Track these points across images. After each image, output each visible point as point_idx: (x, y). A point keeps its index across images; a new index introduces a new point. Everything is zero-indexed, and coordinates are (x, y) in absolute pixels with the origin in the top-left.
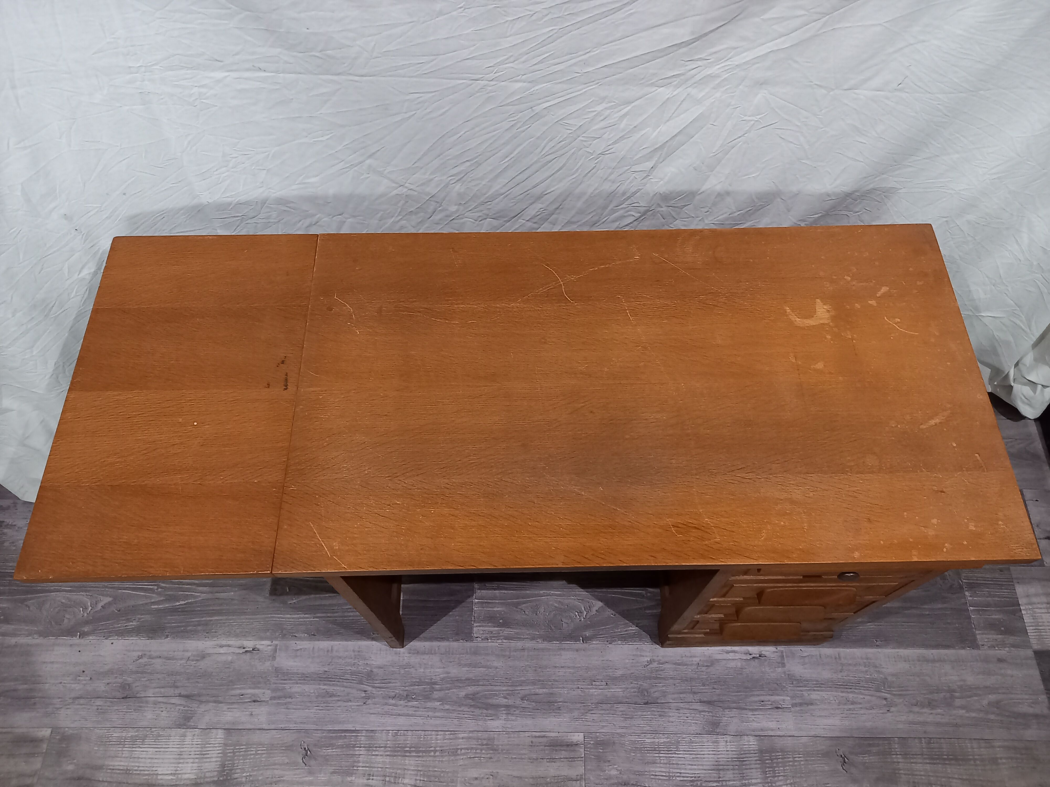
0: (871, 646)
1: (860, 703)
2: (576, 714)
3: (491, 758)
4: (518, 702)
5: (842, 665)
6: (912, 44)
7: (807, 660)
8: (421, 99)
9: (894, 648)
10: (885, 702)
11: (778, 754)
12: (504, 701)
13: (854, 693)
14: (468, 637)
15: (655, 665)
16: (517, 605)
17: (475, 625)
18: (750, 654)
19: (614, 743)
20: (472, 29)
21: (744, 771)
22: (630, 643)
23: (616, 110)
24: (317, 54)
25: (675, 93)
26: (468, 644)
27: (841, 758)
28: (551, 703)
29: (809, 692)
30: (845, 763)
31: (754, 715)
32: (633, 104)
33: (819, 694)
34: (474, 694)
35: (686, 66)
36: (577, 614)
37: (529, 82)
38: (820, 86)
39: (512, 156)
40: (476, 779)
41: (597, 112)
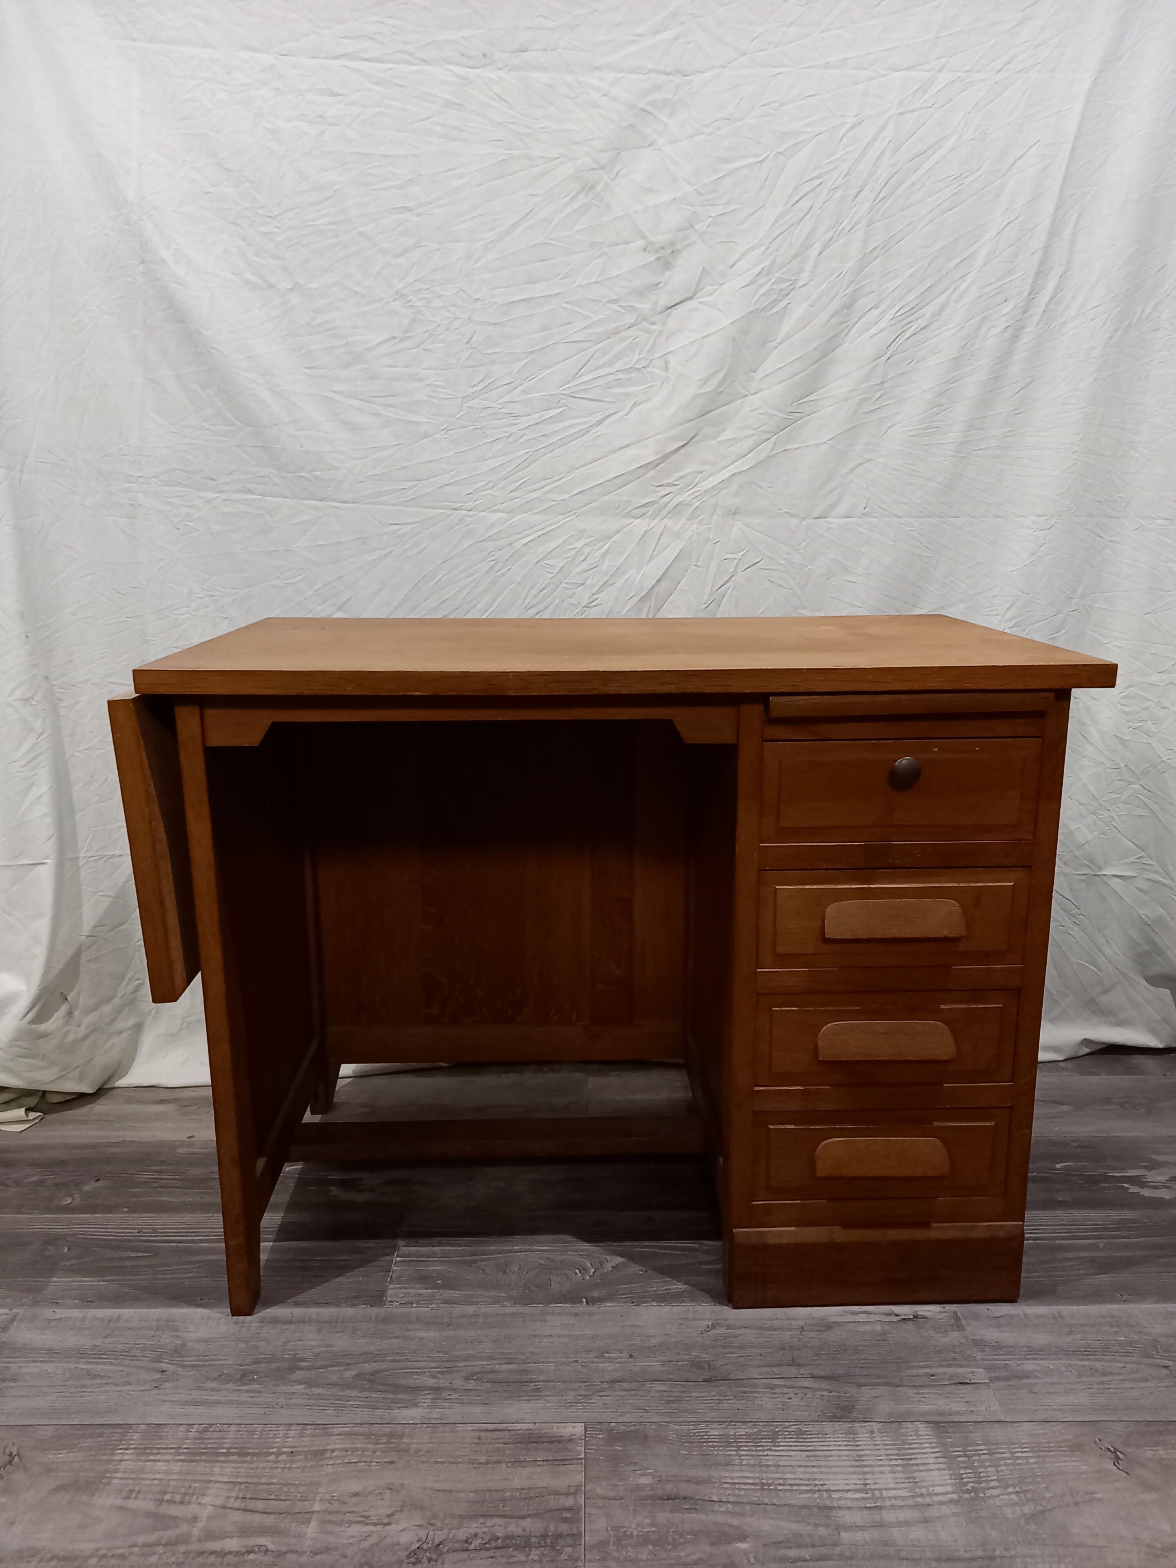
0: (1114, 1301)
1: (1120, 1374)
2: (570, 1397)
3: (392, 1463)
4: (458, 1383)
5: (1070, 1326)
6: (861, 464)
7: (1002, 1321)
8: (400, 532)
9: (1157, 1303)
10: (1165, 1372)
11: (978, 1448)
12: (431, 1382)
13: (1102, 1360)
14: (377, 1299)
15: (722, 1330)
16: (470, 1264)
17: (391, 1286)
18: (897, 1315)
19: (646, 1437)
20: (454, 452)
21: (916, 1475)
22: (675, 1304)
23: (596, 547)
24: (306, 475)
25: (652, 525)
26: (373, 1311)
27: (1110, 1453)
28: (524, 1382)
29: (1018, 1362)
30: (1119, 1459)
31: (917, 1394)
32: (612, 540)
33: (1038, 1364)
34: (374, 1373)
35: (658, 492)
36: (577, 1271)
37: (508, 512)
38: (791, 515)
39: (492, 609)
40: (356, 1494)
41: (576, 550)
